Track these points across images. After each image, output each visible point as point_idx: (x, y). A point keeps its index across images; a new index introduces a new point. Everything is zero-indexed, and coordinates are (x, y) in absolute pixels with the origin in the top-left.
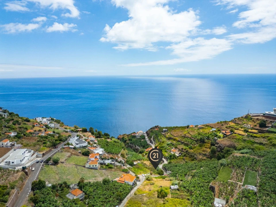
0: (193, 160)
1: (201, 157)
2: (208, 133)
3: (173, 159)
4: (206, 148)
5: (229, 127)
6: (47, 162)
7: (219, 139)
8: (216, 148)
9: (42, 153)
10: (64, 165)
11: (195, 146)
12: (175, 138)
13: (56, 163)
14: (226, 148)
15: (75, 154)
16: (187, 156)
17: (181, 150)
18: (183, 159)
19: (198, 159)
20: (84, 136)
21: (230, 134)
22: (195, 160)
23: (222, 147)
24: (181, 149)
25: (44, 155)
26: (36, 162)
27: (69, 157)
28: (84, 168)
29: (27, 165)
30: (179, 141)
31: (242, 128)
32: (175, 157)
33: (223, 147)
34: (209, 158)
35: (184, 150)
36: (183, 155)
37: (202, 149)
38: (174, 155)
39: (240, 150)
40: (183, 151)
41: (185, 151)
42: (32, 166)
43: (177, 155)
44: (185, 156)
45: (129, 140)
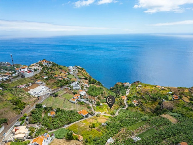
0: (142, 111)
1: (147, 110)
2: (163, 95)
3: (132, 107)
4: (155, 105)
5: (182, 93)
6: (52, 95)
8: (160, 107)
9: (52, 89)
10: (60, 98)
11: (148, 102)
12: (141, 93)
13: (56, 96)
14: (165, 109)
15: (69, 93)
17: (139, 102)
18: (137, 108)
19: (145, 111)
20: (83, 82)
21: (177, 98)
22: (143, 111)
25: (53, 90)
26: (47, 94)
27: (65, 94)
28: (68, 101)
29: (40, 95)
30: (142, 96)
31: (190, 96)
32: (133, 106)
33: (164, 107)
34: (153, 113)
37: (152, 105)
38: (133, 105)
41: (141, 104)
42: (43, 96)
43: (135, 105)
44: (139, 107)
45: (120, 87)
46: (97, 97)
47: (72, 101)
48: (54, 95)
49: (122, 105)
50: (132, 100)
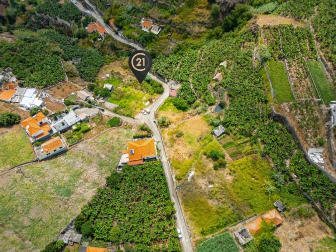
0: (185, 38)
1: (196, 29)
3: (152, 41)
4: (200, 8)
8: (218, 6)
11: (180, 8)
14: (238, 6)
16: (172, 32)
18: (167, 38)
19: (193, 34)
22: (189, 36)
23: (230, 4)
24: (157, 19)
32: (153, 38)
33: (232, 3)
35: (163, 20)
36: (165, 29)
37: (195, 13)
39: (260, 4)
40: (163, 22)
41: (167, 21)
43: (156, 33)
44: (169, 30)
46: (65, 73)
47: (53, 153)
49: (121, 49)
50: (133, 26)
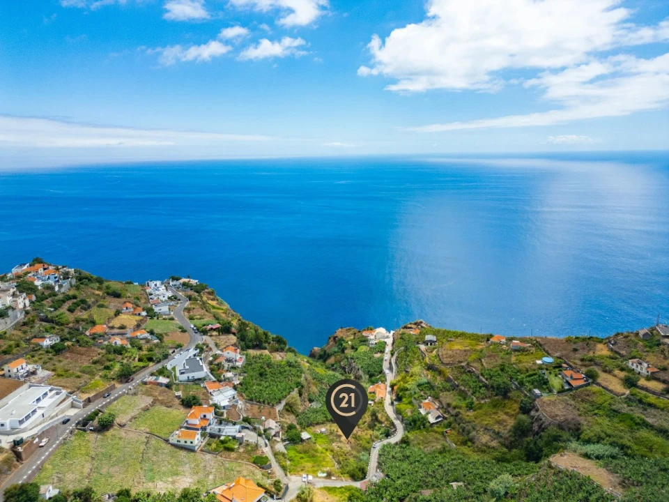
0: (464, 443)
1: (485, 438)
2: (527, 371)
3: (419, 428)
4: (507, 414)
5: (590, 360)
6: (84, 423)
7: (546, 397)
8: (529, 421)
9: (85, 396)
10: (122, 433)
11: (480, 403)
12: (442, 368)
13: (104, 427)
14: (553, 431)
15: (162, 403)
16: (454, 428)
17: (446, 408)
18: (443, 434)
19: (477, 443)
20: (217, 345)
21: (581, 382)
22: (469, 444)
23: (544, 423)
24: (446, 405)
25: (89, 401)
26: (62, 420)
27: (146, 409)
28: (164, 445)
29: (25, 436)
30: (448, 380)
31: (622, 370)
32: (424, 425)
33: (547, 423)
34: (507, 447)
35: (450, 409)
36: (446, 422)
37: (496, 417)
38: (424, 419)
39: (588, 441)
40: (449, 412)
41: (453, 412)
42: (41, 436)
43: (432, 419)
44: (449, 425)
45: (353, 348)
46: (283, 403)
47: (182, 443)
48: (96, 422)
49: (381, 423)
50: (414, 401)
